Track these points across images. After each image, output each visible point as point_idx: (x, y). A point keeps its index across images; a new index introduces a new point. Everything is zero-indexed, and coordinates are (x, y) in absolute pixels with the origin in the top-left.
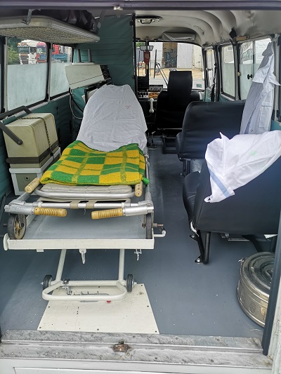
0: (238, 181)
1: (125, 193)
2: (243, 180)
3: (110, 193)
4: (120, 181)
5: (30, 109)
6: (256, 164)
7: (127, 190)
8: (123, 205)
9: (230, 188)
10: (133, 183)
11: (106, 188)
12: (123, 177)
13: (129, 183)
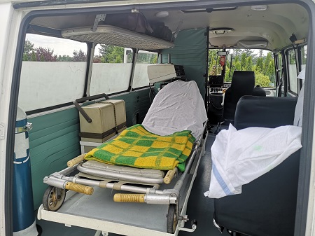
0: (240, 178)
1: (155, 178)
2: (246, 178)
3: (141, 176)
4: (154, 165)
5: (109, 97)
6: (261, 161)
7: (158, 176)
8: (148, 190)
9: (230, 184)
10: (166, 169)
11: (138, 171)
12: (158, 162)
13: (161, 168)
